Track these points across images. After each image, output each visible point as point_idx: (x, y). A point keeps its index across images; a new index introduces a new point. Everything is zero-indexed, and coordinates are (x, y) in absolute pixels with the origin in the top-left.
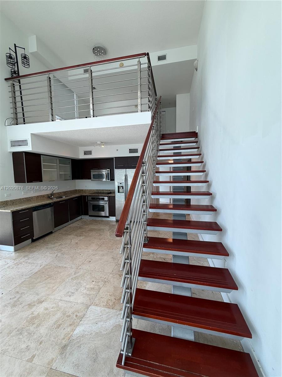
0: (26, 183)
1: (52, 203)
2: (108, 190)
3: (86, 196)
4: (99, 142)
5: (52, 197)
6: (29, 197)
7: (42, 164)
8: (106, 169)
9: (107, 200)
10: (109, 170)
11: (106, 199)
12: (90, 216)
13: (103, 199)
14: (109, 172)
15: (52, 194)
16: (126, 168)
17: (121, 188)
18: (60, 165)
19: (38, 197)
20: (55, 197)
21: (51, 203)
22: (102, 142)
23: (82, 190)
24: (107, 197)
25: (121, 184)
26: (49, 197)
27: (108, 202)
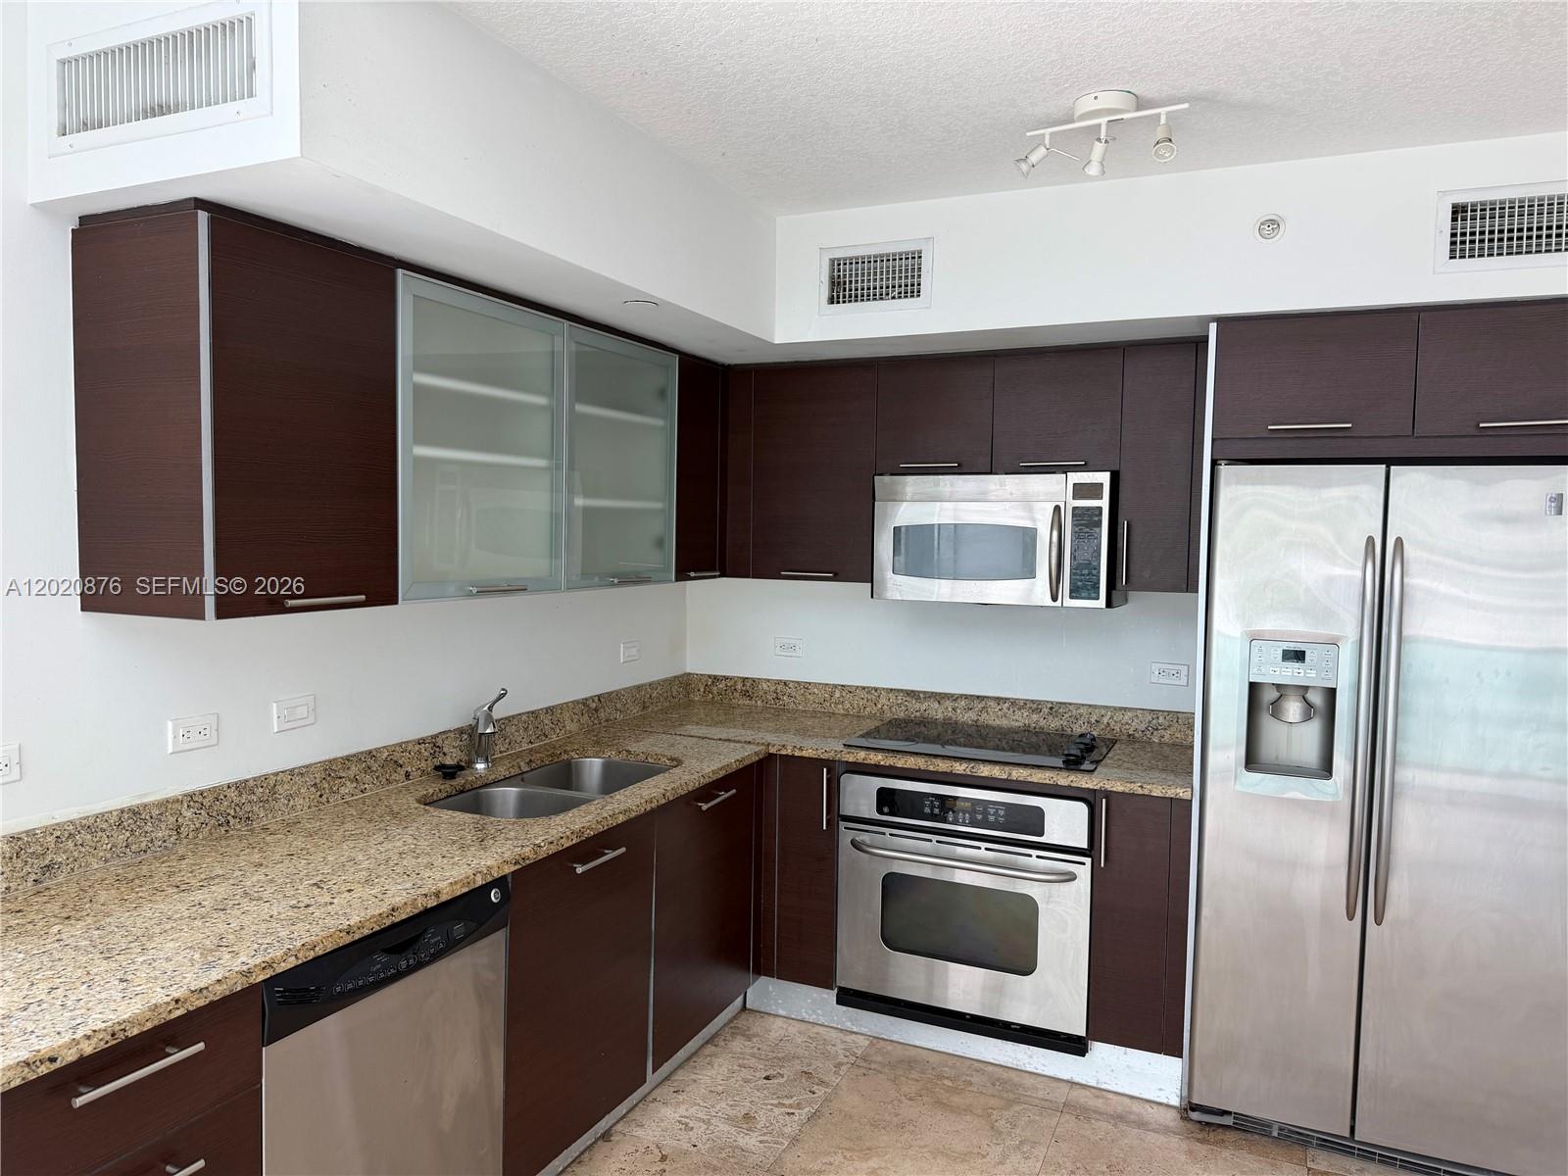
0: (200, 615)
1: (500, 882)
2: (1035, 706)
3: (817, 763)
4: (1109, 100)
5: (480, 766)
6: (241, 786)
7: (409, 379)
8: (1065, 470)
9: (1084, 845)
10: (1104, 478)
11: (1066, 822)
12: (849, 998)
13: (1034, 821)
14: (1104, 503)
15: (475, 740)
16: (1389, 462)
17: (1293, 709)
18: (580, 408)
19: (332, 773)
20: (502, 771)
21: (486, 888)
22: (1141, 104)
23: (748, 687)
24: (1081, 810)
25: (1299, 656)
26: (448, 772)
27: (1084, 872)
